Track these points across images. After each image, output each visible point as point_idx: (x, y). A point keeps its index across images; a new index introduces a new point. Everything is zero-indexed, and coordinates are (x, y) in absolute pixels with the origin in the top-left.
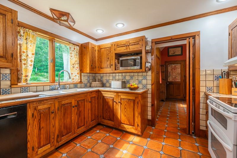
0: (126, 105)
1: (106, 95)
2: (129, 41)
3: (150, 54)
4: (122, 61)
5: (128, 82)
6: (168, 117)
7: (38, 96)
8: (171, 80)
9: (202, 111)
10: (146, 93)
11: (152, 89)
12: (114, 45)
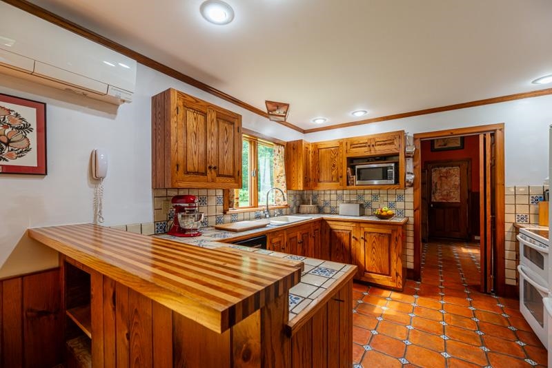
0: (374, 242)
1: (336, 227)
2: (374, 139)
3: (411, 159)
4: (359, 170)
5: (368, 205)
6: (441, 268)
7: (264, 226)
8: (438, 199)
9: (510, 255)
10: (406, 223)
11: (414, 217)
12: (344, 144)
